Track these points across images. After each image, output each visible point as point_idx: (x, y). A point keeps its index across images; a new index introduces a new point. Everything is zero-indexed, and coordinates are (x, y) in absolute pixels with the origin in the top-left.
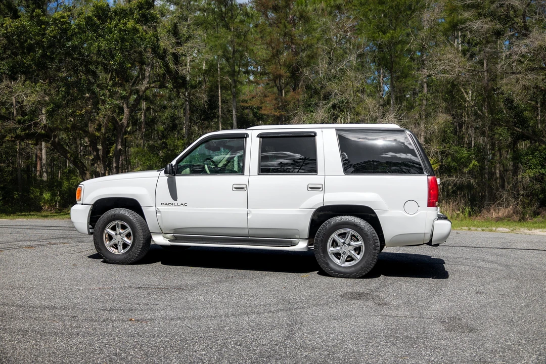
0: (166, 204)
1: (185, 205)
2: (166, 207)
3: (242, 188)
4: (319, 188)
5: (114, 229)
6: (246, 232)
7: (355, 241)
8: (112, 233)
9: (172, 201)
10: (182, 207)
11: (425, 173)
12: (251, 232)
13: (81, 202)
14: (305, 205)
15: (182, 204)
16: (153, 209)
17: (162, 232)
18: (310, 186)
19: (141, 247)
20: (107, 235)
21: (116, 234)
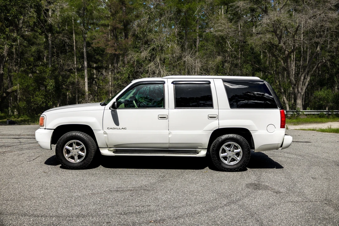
0: (111, 128)
1: (125, 129)
2: (111, 130)
3: (165, 118)
4: (215, 117)
5: (71, 145)
6: (167, 146)
7: (236, 149)
8: (70, 148)
9: (115, 126)
10: (123, 130)
11: (278, 108)
12: (171, 146)
13: (44, 127)
14: (206, 128)
15: (123, 128)
16: (102, 132)
17: (107, 147)
18: (210, 116)
19: (92, 158)
20: (66, 150)
21: (73, 149)
